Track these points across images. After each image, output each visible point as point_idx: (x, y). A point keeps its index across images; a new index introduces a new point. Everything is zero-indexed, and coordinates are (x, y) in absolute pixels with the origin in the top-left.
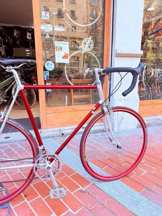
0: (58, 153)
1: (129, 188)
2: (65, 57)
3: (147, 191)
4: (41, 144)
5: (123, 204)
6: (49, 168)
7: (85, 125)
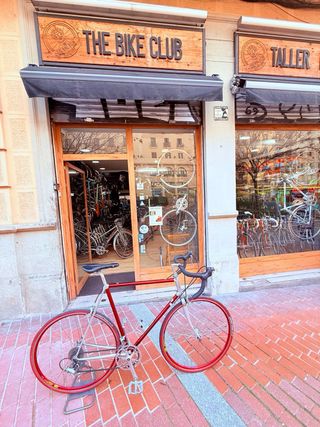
0: (137, 344)
1: (211, 385)
2: (159, 220)
3: (230, 393)
4: (123, 334)
5: (201, 407)
6: (129, 360)
7: (164, 316)
